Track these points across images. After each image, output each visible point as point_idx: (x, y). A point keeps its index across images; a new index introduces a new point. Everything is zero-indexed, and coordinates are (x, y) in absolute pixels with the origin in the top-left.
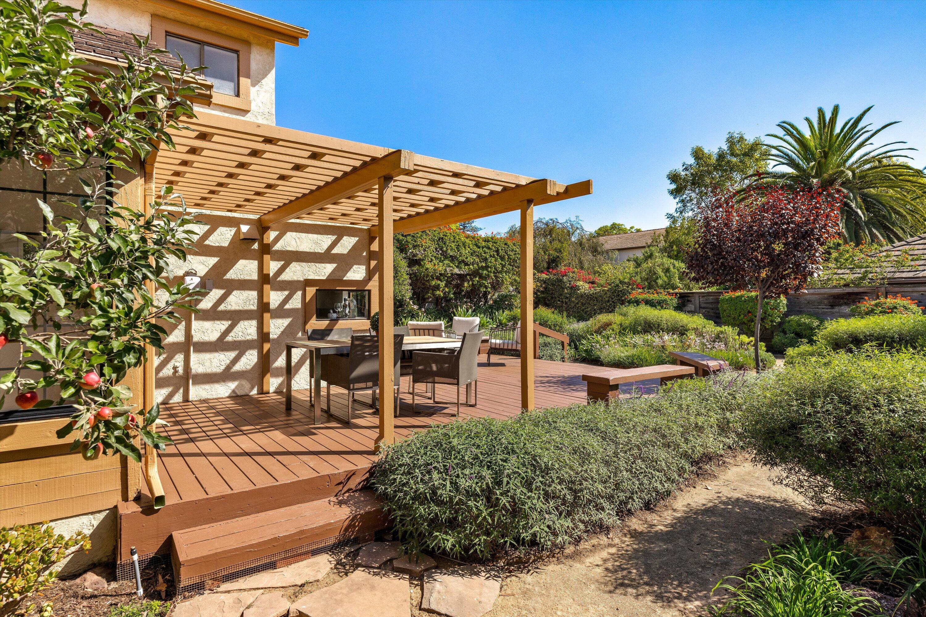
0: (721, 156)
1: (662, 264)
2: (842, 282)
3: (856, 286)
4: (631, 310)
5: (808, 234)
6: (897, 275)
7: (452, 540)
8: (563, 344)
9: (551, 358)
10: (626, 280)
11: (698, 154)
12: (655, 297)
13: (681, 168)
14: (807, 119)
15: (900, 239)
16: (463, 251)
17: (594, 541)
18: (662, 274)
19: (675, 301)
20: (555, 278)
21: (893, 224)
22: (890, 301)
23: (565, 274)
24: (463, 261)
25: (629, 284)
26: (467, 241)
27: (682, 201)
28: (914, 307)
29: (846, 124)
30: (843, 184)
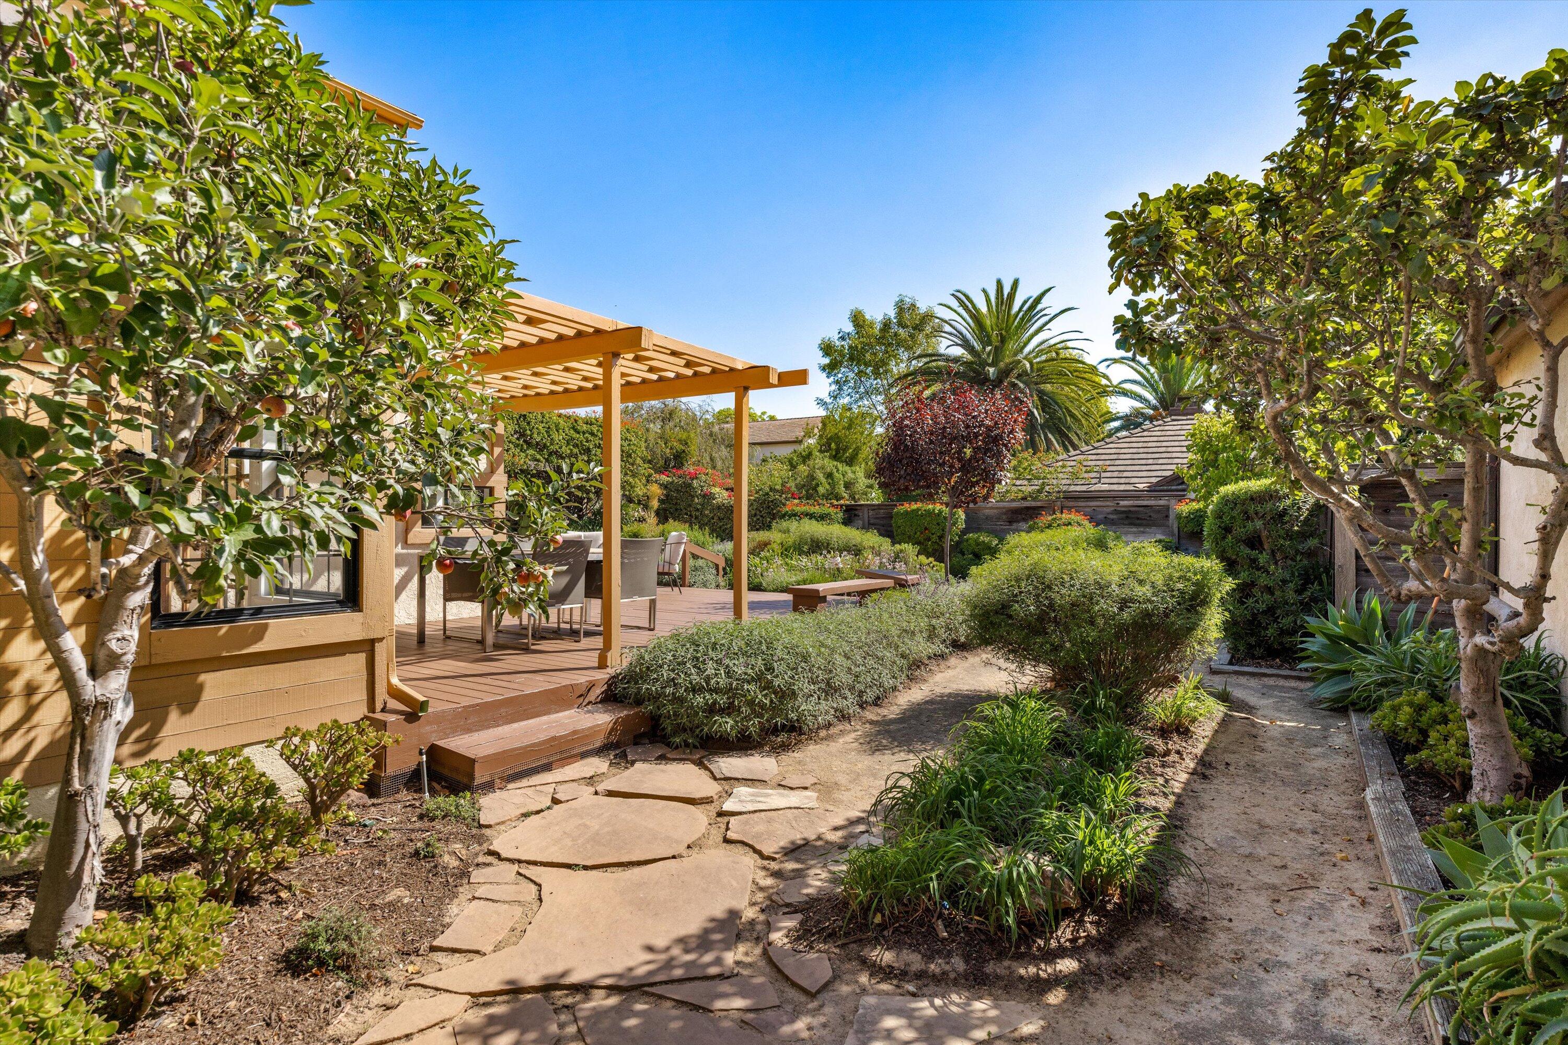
0: (886, 325)
1: (822, 468)
2: (1020, 495)
3: (1034, 499)
4: (793, 525)
5: (996, 440)
6: (1072, 488)
7: (731, 722)
8: (717, 566)
9: (705, 585)
10: (778, 487)
11: (857, 319)
12: (816, 509)
13: (837, 336)
14: (984, 291)
15: (1075, 447)
16: (555, 436)
17: (841, 727)
18: (823, 480)
19: (840, 515)
20: (681, 481)
21: (1069, 428)
22: (1065, 516)
23: (694, 477)
24: (556, 453)
25: (782, 492)
26: (561, 421)
27: (837, 382)
28: (1086, 523)
29: (1025, 302)
30: (1019, 377)
